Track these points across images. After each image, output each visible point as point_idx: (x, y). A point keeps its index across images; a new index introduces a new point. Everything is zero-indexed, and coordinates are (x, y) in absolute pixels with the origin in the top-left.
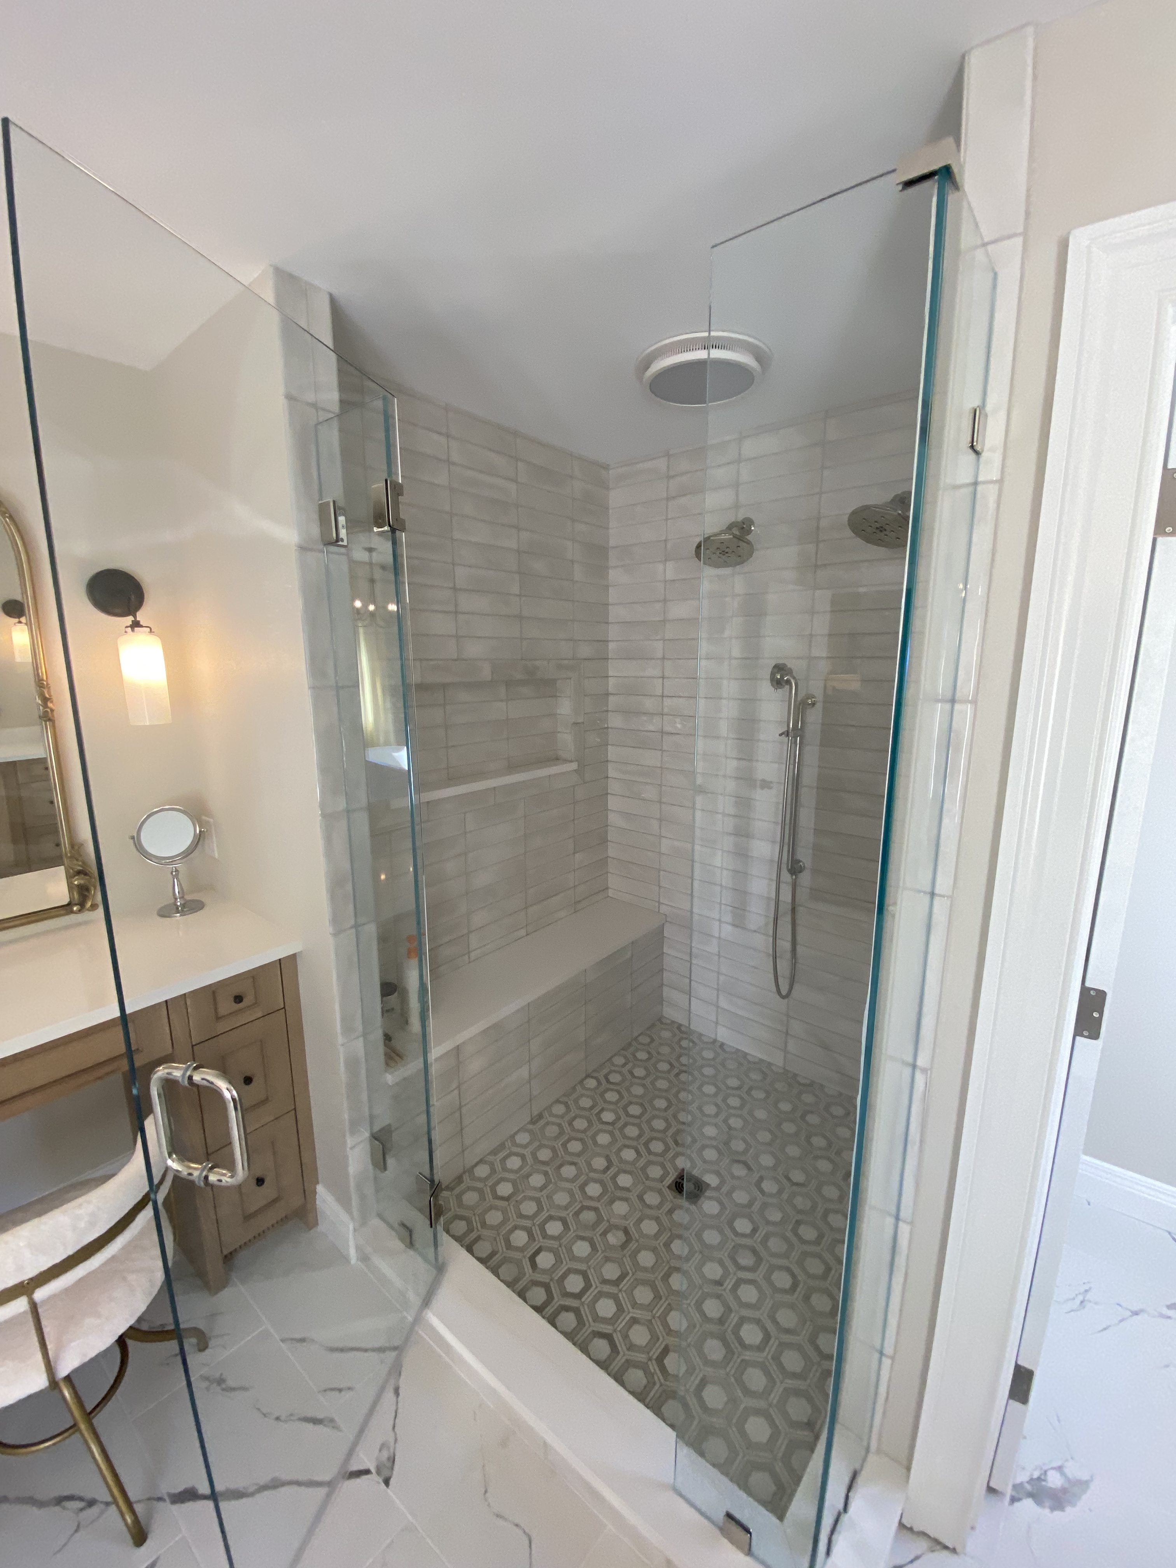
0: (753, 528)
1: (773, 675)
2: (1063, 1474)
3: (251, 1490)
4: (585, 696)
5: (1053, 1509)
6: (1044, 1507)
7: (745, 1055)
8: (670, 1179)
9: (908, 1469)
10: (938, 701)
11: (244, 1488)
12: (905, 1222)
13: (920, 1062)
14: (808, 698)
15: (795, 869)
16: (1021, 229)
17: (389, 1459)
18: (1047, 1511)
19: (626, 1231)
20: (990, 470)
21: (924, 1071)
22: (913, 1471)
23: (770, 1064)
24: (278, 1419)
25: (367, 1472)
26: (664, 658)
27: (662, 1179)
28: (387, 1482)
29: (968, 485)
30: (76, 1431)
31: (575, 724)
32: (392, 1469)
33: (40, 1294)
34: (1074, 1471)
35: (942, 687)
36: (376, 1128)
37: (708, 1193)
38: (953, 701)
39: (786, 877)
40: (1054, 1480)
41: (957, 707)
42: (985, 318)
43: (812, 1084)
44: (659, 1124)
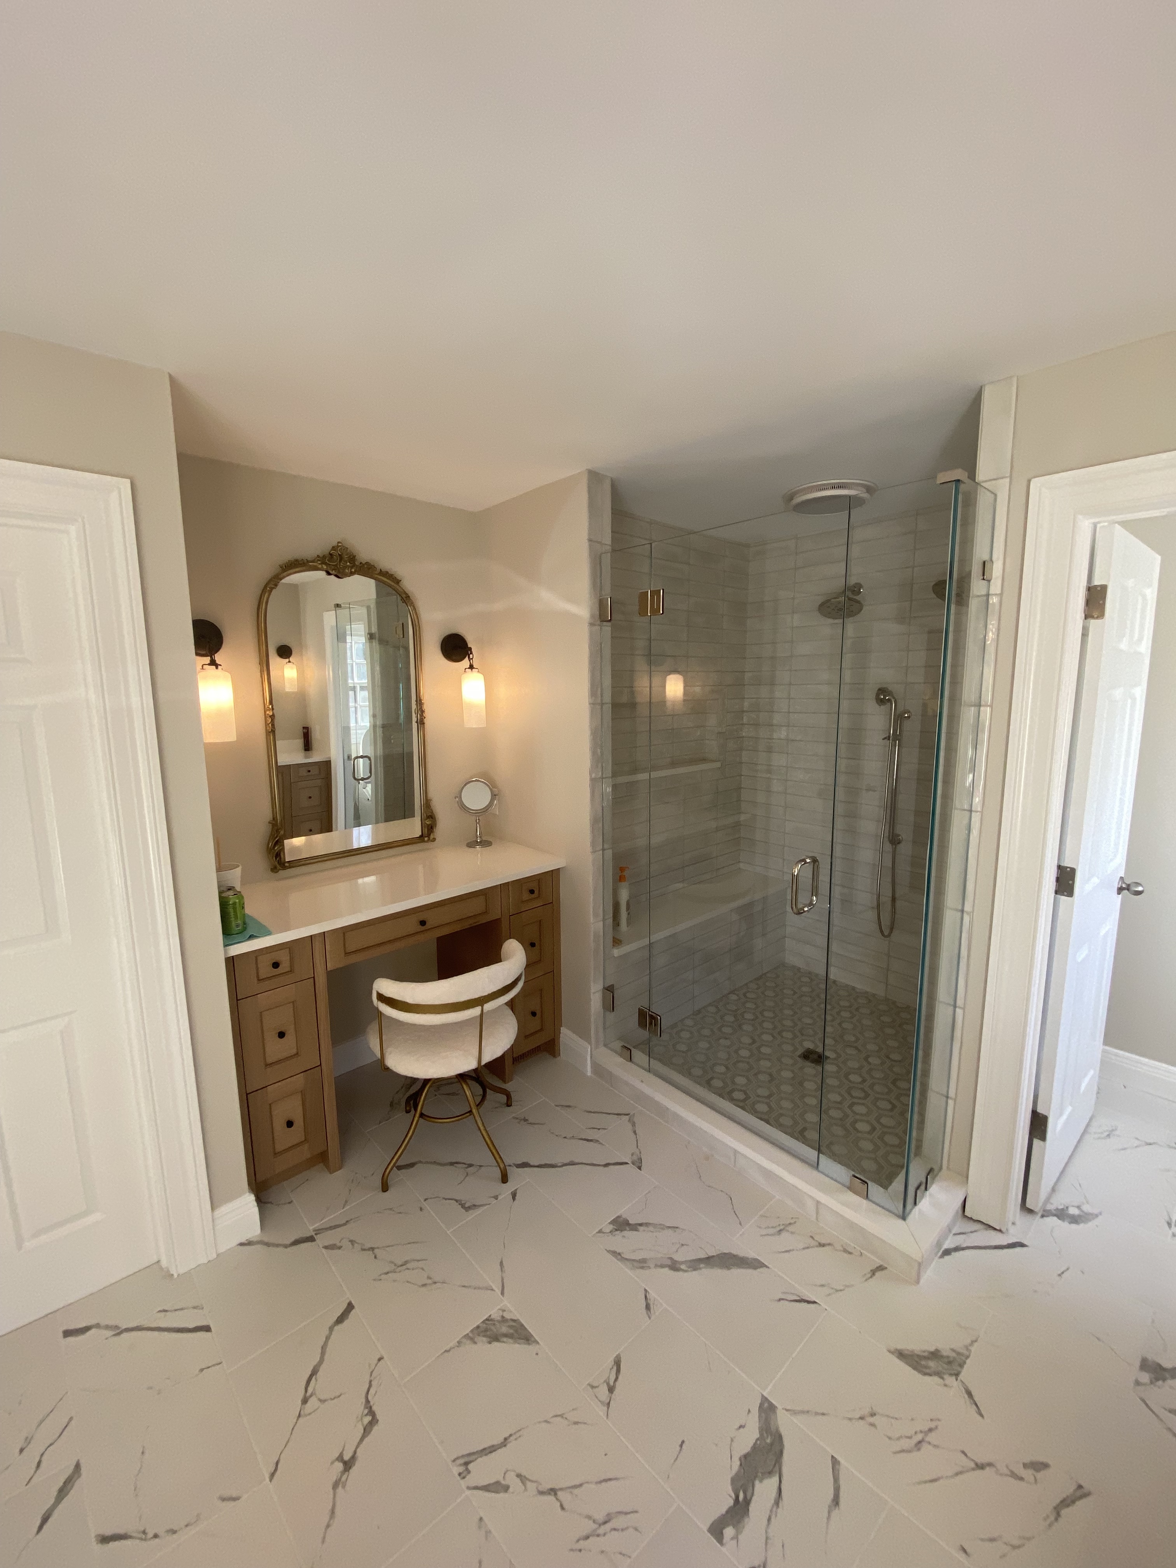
0: (862, 590)
1: (878, 695)
2: (1079, 1207)
3: (560, 1164)
4: (728, 712)
5: (1071, 1226)
6: (1065, 1224)
7: (854, 988)
8: (801, 1051)
9: (967, 1177)
10: (972, 706)
11: (556, 1164)
12: (960, 1008)
13: (966, 909)
14: (905, 713)
15: (894, 840)
16: (1008, 475)
17: (639, 1159)
18: (1067, 1226)
19: (770, 1075)
20: (996, 587)
21: (968, 913)
22: (969, 1179)
23: (872, 995)
24: (565, 1138)
25: (627, 1163)
26: (790, 684)
27: (794, 1051)
28: (640, 1168)
29: (984, 596)
30: (470, 1115)
31: (719, 733)
32: (642, 1163)
33: (488, 1006)
34: (1086, 1208)
35: (973, 698)
36: (607, 985)
37: (827, 1061)
38: (980, 706)
39: (888, 847)
40: (1073, 1209)
41: (982, 708)
42: (990, 516)
44: (788, 1023)
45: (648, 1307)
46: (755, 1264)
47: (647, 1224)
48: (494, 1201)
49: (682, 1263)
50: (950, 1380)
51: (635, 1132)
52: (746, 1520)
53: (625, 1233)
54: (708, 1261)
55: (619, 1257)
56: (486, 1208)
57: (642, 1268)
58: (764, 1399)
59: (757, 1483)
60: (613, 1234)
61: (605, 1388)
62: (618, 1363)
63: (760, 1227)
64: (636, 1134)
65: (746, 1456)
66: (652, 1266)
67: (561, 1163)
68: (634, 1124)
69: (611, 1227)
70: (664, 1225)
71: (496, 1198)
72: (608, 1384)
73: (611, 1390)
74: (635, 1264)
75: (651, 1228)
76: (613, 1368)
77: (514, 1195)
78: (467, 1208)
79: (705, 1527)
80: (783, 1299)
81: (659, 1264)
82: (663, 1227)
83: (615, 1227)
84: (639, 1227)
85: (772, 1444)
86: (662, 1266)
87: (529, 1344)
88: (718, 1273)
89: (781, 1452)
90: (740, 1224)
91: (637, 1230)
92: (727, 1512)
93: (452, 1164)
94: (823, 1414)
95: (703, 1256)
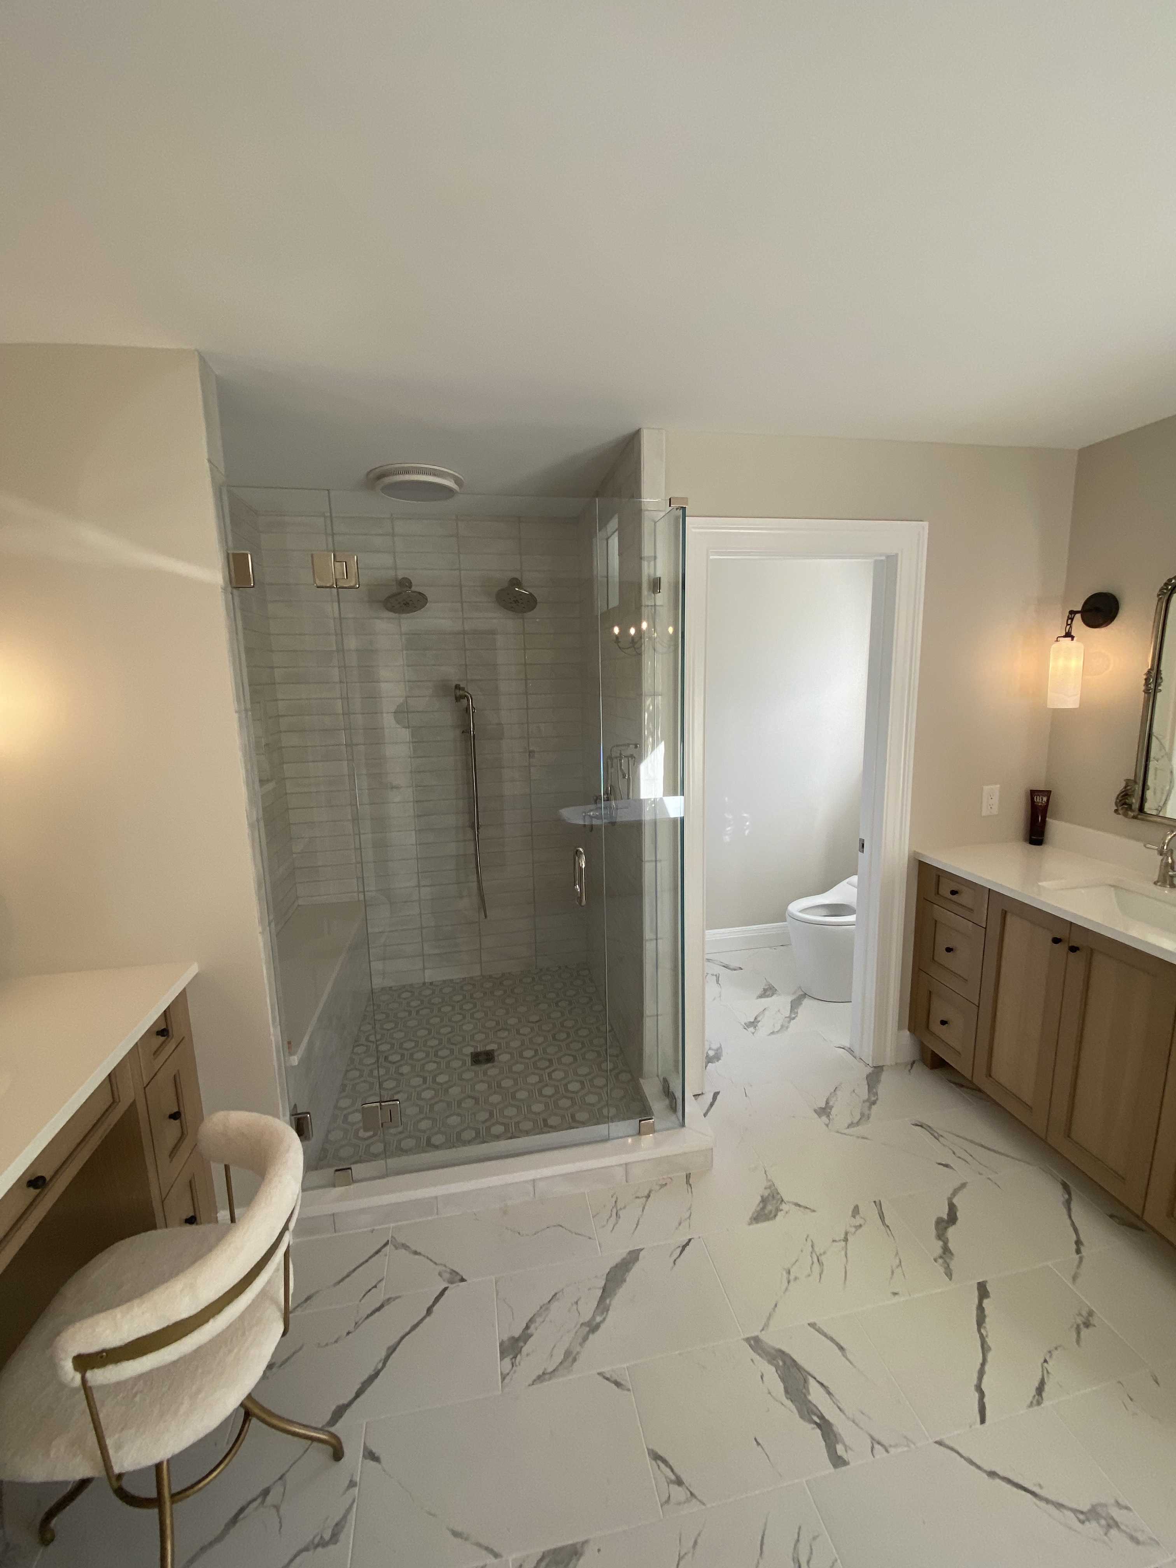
2: (712, 1050)
3: (379, 1366)
5: (718, 1061)
6: (715, 1062)
7: (451, 981)
8: (469, 1060)
11: (374, 1370)
17: (451, 1273)
18: (717, 1063)
19: (471, 1097)
23: (471, 978)
24: (348, 1333)
25: (445, 1289)
27: (464, 1064)
28: (463, 1280)
32: (458, 1274)
34: (715, 1046)
37: (496, 1054)
40: (711, 1053)
43: (503, 975)
45: (617, 1384)
46: (633, 1257)
47: (532, 1320)
48: (356, 1490)
49: (594, 1317)
50: (784, 1206)
51: (416, 1253)
52: (834, 1428)
53: (525, 1350)
54: (607, 1292)
55: (547, 1377)
56: (354, 1509)
57: (574, 1360)
58: (747, 1340)
59: (810, 1398)
60: (517, 1364)
61: (675, 1488)
62: (656, 1457)
63: (604, 1226)
64: (420, 1254)
65: (786, 1391)
66: (578, 1348)
67: (380, 1361)
68: (405, 1246)
69: (507, 1361)
70: (544, 1305)
71: (352, 1484)
72: (672, 1482)
73: (679, 1482)
74: (565, 1364)
75: (539, 1320)
76: (659, 1466)
77: (371, 1456)
78: (331, 1538)
79: (831, 1469)
80: (675, 1260)
81: (580, 1340)
82: (545, 1308)
83: (511, 1356)
84: (529, 1331)
85: (784, 1363)
86: (585, 1339)
87: (581, 1555)
88: (622, 1294)
89: (794, 1361)
90: (590, 1238)
91: (531, 1336)
92: (825, 1441)
93: (235, 1520)
94: (776, 1305)
95: (599, 1293)
